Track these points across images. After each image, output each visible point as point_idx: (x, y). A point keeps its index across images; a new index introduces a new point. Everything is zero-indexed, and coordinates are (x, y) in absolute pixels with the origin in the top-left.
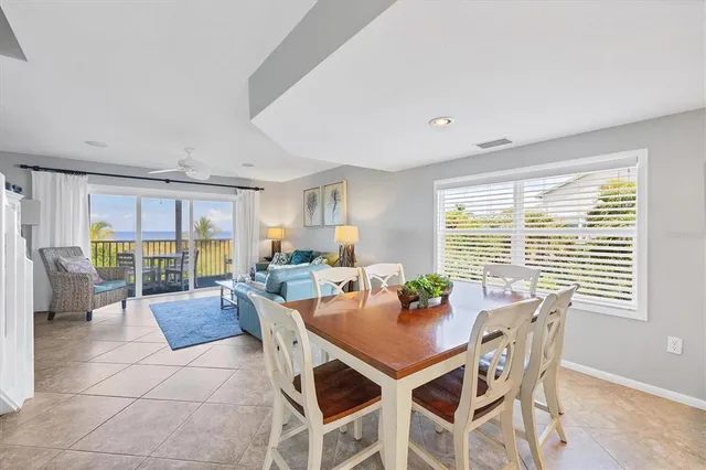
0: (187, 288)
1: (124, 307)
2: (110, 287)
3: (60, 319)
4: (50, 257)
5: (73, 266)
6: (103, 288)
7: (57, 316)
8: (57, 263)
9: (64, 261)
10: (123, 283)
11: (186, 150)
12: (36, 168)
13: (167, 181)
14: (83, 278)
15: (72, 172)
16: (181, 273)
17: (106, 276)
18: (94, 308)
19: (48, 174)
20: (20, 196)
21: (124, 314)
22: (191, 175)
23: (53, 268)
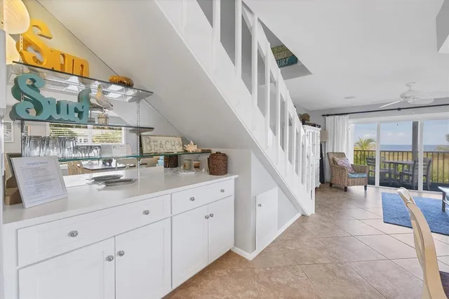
0: (417, 188)
1: (366, 189)
2: (357, 176)
3: (335, 187)
4: (331, 157)
5: (340, 162)
6: (353, 176)
7: (333, 186)
8: (334, 160)
9: (337, 159)
10: (366, 175)
11: (407, 85)
12: (328, 115)
13: (399, 109)
14: (343, 168)
15: (341, 114)
16: (412, 176)
17: (356, 169)
18: (348, 185)
19: (332, 117)
20: (320, 129)
21: (365, 193)
22: (411, 102)
23: (332, 162)
